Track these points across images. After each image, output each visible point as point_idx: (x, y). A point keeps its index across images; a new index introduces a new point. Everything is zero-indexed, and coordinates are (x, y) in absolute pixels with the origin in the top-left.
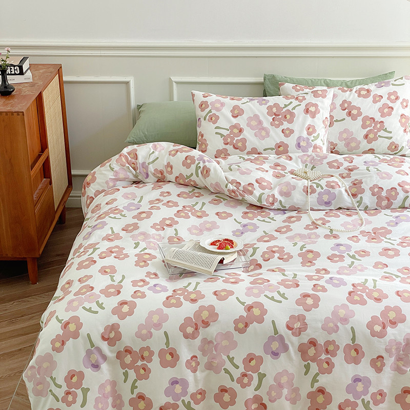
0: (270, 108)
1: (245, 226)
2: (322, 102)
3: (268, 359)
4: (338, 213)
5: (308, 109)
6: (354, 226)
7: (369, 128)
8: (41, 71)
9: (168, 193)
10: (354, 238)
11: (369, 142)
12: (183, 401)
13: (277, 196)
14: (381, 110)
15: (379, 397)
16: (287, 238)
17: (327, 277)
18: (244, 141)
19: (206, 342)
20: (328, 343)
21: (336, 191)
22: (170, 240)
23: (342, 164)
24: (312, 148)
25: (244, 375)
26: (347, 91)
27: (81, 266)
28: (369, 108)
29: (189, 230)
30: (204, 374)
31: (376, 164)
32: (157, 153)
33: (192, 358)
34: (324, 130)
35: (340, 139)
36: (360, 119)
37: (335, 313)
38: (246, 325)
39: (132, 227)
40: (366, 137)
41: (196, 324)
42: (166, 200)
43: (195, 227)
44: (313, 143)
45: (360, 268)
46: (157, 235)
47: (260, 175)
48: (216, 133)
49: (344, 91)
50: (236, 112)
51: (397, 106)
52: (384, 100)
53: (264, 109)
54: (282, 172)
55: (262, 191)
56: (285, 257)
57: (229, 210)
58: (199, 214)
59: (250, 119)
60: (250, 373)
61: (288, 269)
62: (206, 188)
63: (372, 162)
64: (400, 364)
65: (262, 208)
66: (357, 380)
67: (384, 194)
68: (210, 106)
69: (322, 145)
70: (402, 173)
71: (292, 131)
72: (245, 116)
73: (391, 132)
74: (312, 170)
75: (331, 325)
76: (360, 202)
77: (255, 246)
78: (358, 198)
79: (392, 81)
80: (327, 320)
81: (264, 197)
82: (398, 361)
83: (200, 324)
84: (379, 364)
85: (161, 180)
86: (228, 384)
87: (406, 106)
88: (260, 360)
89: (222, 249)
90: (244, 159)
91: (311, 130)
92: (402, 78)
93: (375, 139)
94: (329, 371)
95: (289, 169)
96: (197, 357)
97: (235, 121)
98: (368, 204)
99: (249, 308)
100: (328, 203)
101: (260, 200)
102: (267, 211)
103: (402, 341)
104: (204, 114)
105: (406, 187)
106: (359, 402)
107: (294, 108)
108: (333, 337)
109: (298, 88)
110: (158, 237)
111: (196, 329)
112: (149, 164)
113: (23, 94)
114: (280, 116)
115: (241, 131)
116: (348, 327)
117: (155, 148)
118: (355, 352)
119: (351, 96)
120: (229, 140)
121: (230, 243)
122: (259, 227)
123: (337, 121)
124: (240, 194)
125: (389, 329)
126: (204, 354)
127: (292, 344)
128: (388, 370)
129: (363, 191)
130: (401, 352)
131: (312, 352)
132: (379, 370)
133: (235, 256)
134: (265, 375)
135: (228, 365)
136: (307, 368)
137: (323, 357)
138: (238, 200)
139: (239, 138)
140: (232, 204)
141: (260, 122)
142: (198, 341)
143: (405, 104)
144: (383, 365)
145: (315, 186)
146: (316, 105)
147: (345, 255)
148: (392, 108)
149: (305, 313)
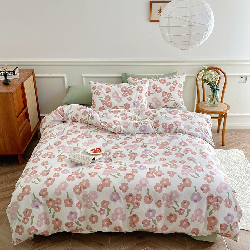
0: (122, 89)
1: (108, 141)
2: (145, 86)
3: (112, 203)
4: (148, 135)
5: (138, 89)
6: (154, 141)
7: (165, 97)
8: (24, 73)
9: (76, 127)
10: (153, 147)
11: (165, 102)
12: (75, 221)
13: (122, 128)
14: (170, 89)
15: (160, 218)
16: (125, 147)
17: (139, 165)
18: (111, 103)
19: (85, 195)
20: (137, 195)
21: (147, 125)
22: (74, 149)
23: (151, 113)
24: (140, 106)
25: (101, 210)
26: (155, 81)
27: (34, 162)
28: (165, 88)
29: (83, 144)
30: (84, 209)
31: (165, 113)
32: (72, 109)
33: (79, 203)
34: (145, 98)
35: (153, 101)
36: (161, 92)
37: (140, 182)
38: (102, 188)
39: (58, 143)
40: (164, 100)
41: (80, 188)
42: (75, 130)
43: (86, 142)
44: (141, 104)
45: (154, 161)
46: (69, 146)
47: (115, 118)
48: (99, 100)
49: (154, 81)
50: (108, 90)
51: (177, 87)
52: (171, 84)
53: (120, 89)
54: (125, 117)
55: (116, 126)
56: (123, 156)
57: (102, 134)
58: (88, 136)
59: (114, 93)
60: (104, 208)
61: (123, 161)
62: (92, 124)
63: (164, 112)
64: (168, 203)
65: (116, 133)
66: (150, 211)
67: (168, 127)
68: (97, 88)
69: (144, 104)
70: (176, 117)
71: (131, 99)
72: (111, 92)
73: (174, 98)
74: (138, 116)
75: (139, 187)
76: (157, 130)
77: (111, 151)
78: (157, 129)
79: (175, 76)
80: (137, 185)
81: (117, 128)
82: (167, 202)
83: (82, 188)
84: (159, 204)
85: (74, 121)
86: (95, 213)
87: (181, 87)
88: (108, 203)
89: (96, 153)
90: (110, 111)
91: (140, 98)
92: (179, 75)
93: (168, 101)
94: (138, 207)
95: (128, 116)
96: (81, 202)
97: (107, 94)
98: (161, 131)
99: (104, 180)
100: (144, 131)
101: (115, 130)
102: (118, 134)
103: (169, 194)
104: (94, 91)
105: (177, 123)
106: (151, 220)
107: (132, 89)
108: (140, 192)
109: (135, 79)
110: (69, 147)
111: (80, 190)
112: (69, 114)
113: (14, 84)
114: (126, 92)
115: (110, 98)
116: (146, 188)
117: (72, 107)
118: (149, 199)
119: (157, 83)
120: (105, 102)
121: (99, 150)
122: (113, 142)
123: (151, 93)
124: (106, 127)
125: (163, 189)
126: (84, 201)
127: (122, 196)
128: (163, 207)
129: (159, 125)
130: (169, 198)
131: (130, 199)
132: (159, 206)
133: (101, 156)
134: (110, 209)
135: (95, 206)
136: (129, 206)
137: (135, 201)
138: (106, 130)
139: (109, 102)
140: (103, 131)
141: (118, 95)
142: (81, 195)
143: (180, 86)
144: (161, 204)
145: (138, 123)
146: (142, 87)
147: (148, 155)
148: (175, 88)
149: (127, 182)
